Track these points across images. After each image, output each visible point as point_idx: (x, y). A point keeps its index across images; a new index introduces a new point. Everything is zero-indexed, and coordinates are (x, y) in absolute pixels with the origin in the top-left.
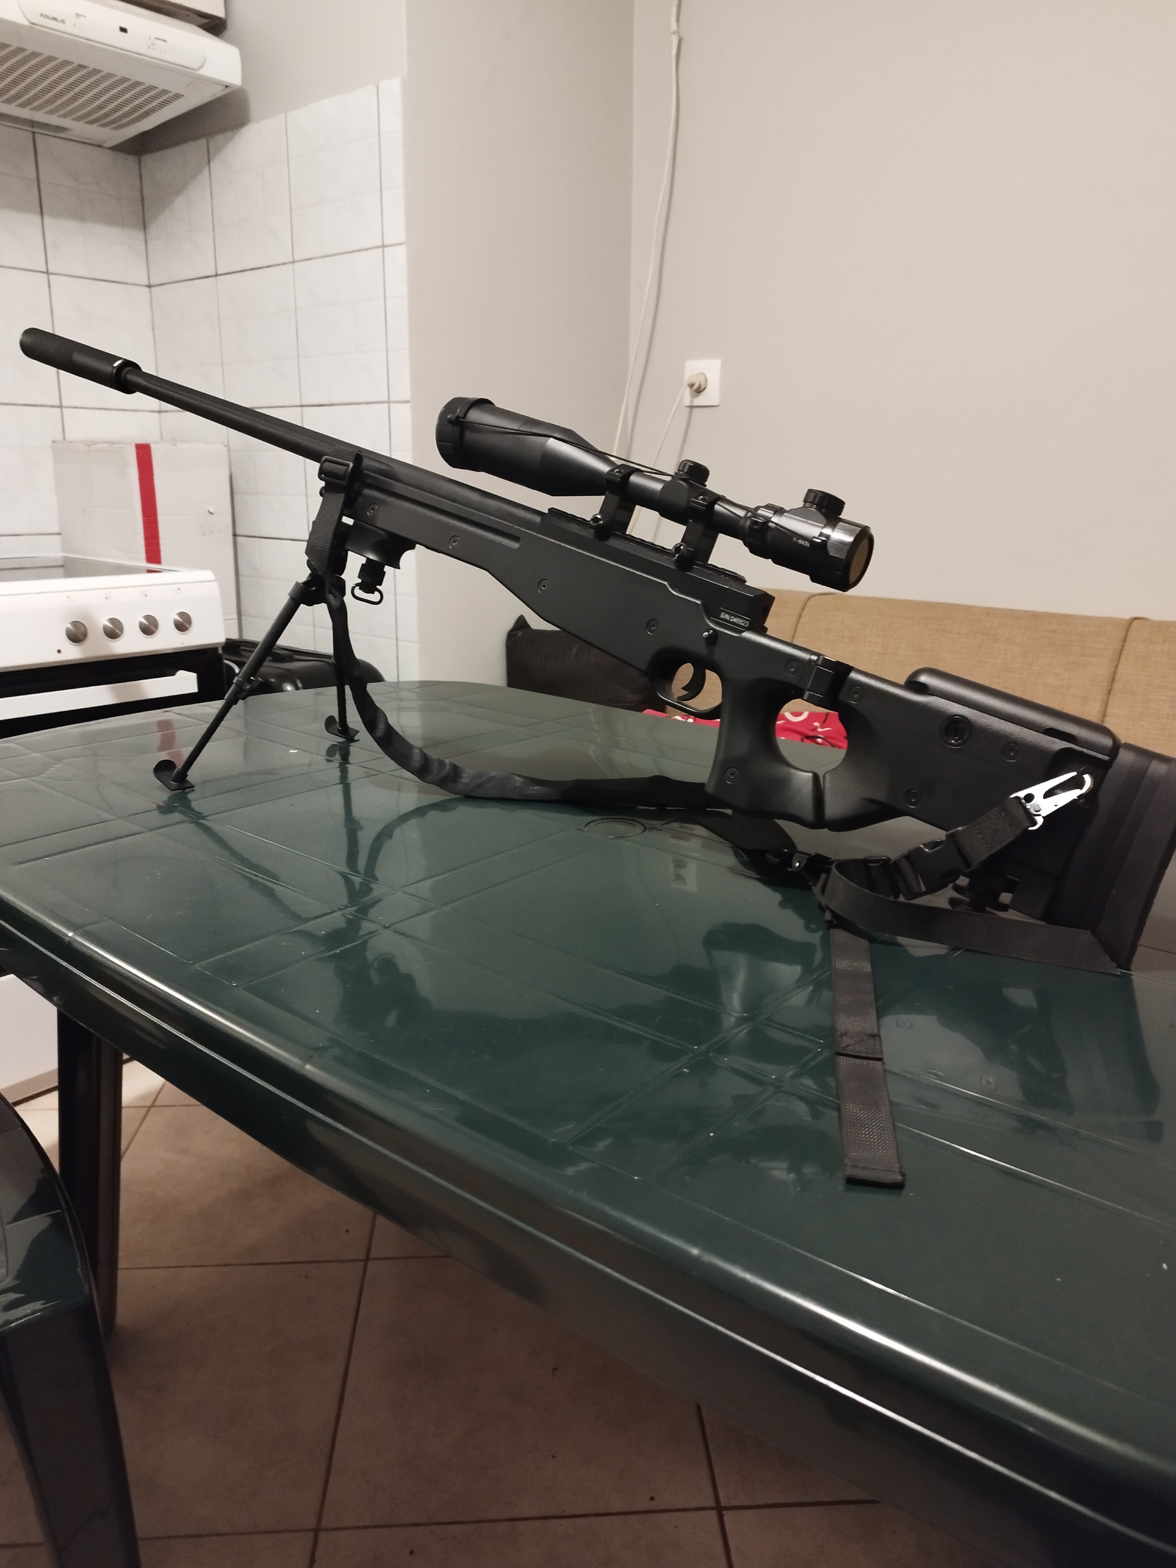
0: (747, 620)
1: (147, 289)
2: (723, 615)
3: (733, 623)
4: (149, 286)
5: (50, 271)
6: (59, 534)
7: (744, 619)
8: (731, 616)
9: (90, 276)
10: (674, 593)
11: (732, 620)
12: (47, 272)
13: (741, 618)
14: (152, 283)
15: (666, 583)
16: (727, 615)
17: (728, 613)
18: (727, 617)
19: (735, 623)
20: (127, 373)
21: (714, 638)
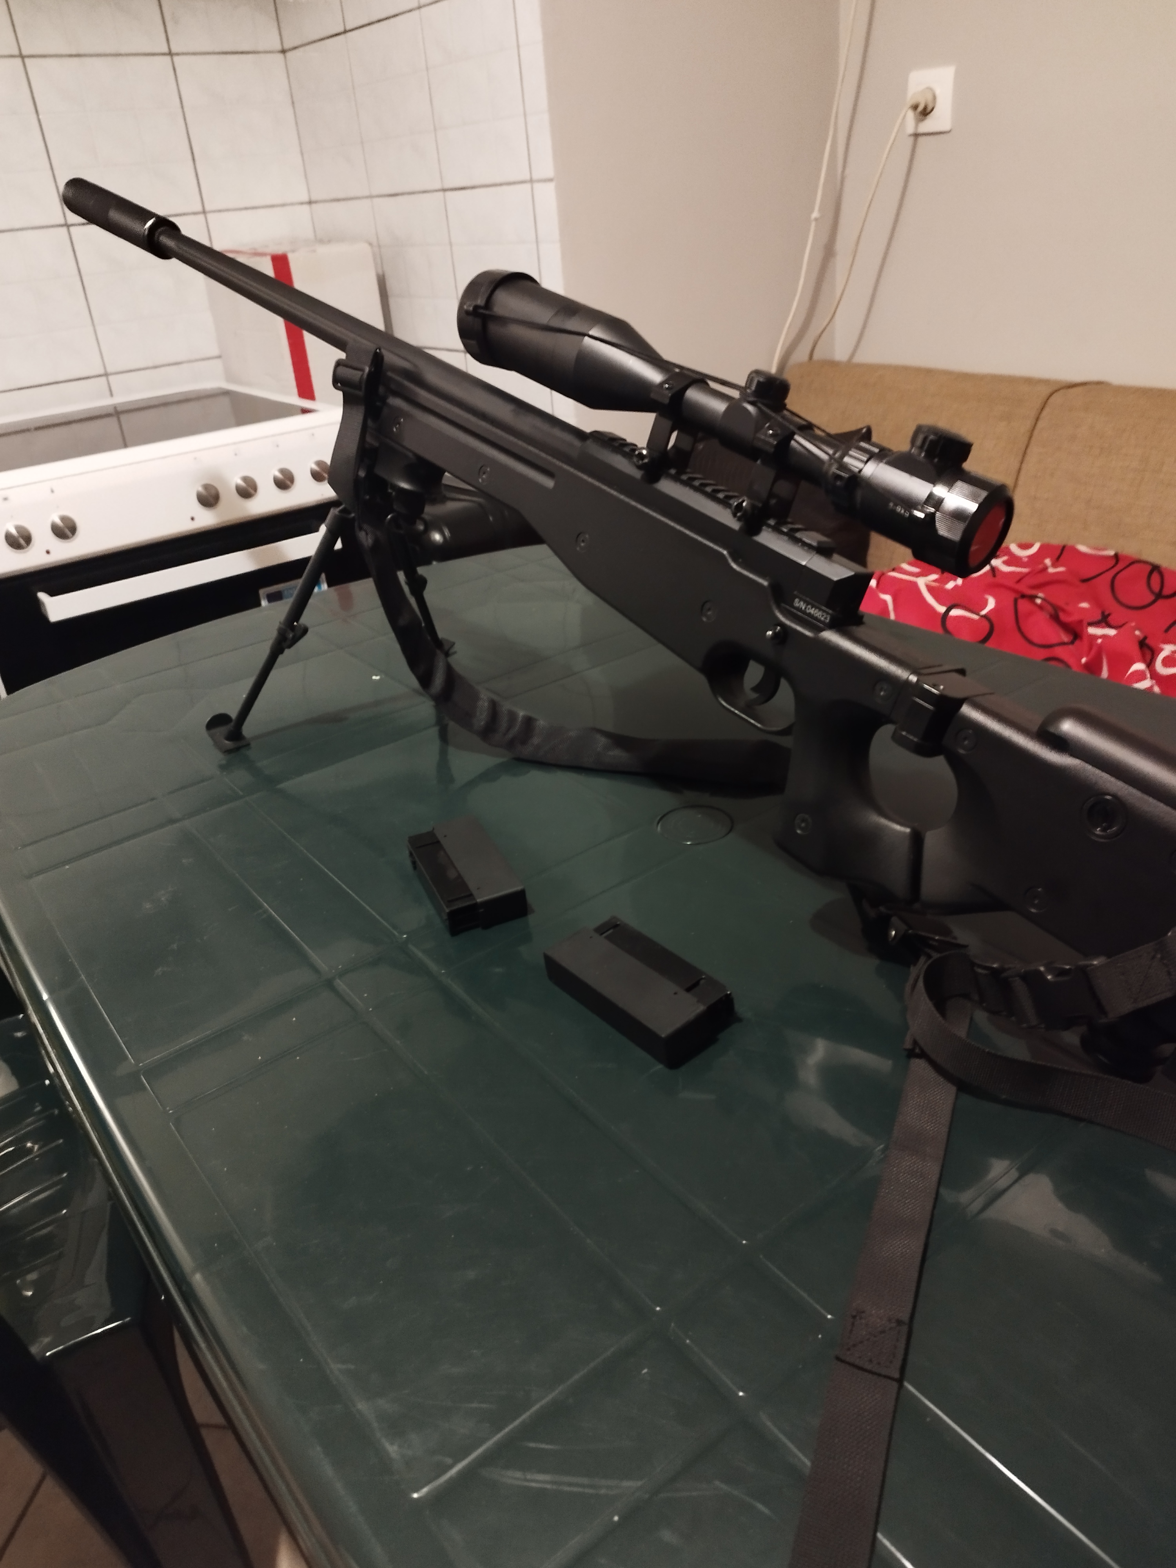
0: (828, 613)
1: (281, 56)
2: (797, 603)
3: (809, 615)
4: (283, 51)
5: (174, 50)
6: (219, 357)
7: (824, 611)
8: (807, 605)
9: (217, 50)
10: (734, 566)
11: (808, 611)
12: (170, 54)
13: (820, 610)
14: (286, 46)
15: (725, 552)
16: (802, 603)
17: (805, 602)
18: (803, 606)
19: (813, 615)
20: (160, 234)
21: (785, 636)
